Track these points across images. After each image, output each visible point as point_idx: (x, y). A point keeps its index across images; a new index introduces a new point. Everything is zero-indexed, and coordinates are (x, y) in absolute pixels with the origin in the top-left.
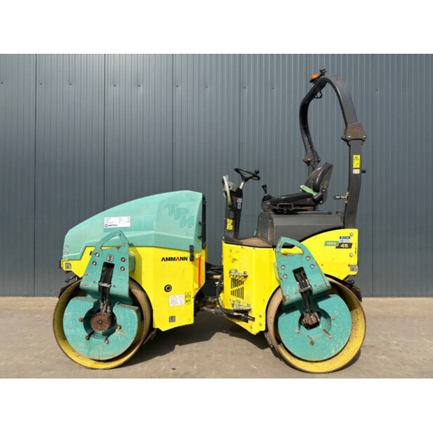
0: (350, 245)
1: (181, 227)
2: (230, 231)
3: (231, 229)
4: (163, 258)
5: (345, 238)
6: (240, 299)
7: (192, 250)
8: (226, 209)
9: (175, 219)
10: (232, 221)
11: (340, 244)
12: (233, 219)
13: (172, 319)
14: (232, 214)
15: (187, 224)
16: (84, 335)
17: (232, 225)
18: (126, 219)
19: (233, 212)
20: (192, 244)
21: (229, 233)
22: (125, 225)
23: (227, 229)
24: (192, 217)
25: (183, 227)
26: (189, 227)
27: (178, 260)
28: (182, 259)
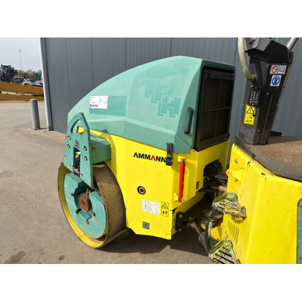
2: (249, 126)
3: (252, 123)
4: (136, 154)
7: (170, 149)
8: (247, 85)
9: (152, 102)
10: (253, 109)
12: (255, 106)
13: (146, 225)
14: (255, 96)
15: (168, 112)
16: (76, 208)
17: (253, 117)
18: (105, 98)
19: (256, 92)
20: (172, 141)
21: (248, 131)
22: (103, 106)
23: (245, 122)
24: (177, 101)
25: (162, 115)
26: (171, 116)
27: (153, 159)
28: (159, 159)
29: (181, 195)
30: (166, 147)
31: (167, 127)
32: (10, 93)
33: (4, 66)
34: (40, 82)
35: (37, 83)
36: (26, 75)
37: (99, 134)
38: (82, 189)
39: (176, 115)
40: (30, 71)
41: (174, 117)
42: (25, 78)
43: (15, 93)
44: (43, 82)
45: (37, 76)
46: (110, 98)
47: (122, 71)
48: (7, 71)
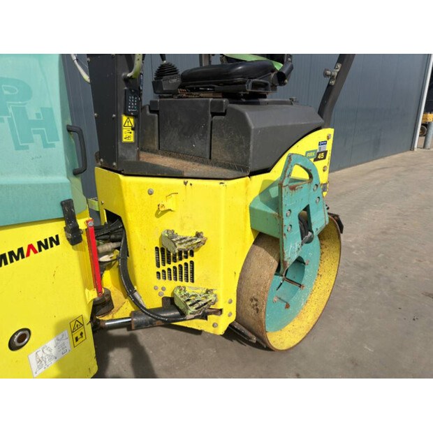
0: (325, 154)
1: (18, 148)
2: (129, 144)
3: (132, 140)
5: (322, 144)
6: (184, 283)
7: (69, 215)
10: (132, 120)
11: (318, 154)
12: (136, 116)
14: (134, 102)
15: (37, 137)
17: (132, 131)
19: (134, 97)
20: (68, 195)
21: (129, 151)
23: (124, 140)
24: (48, 112)
25: (27, 148)
26: (46, 146)
27: (31, 251)
28: (44, 245)
31: (46, 172)
39: (56, 143)
41: (53, 146)
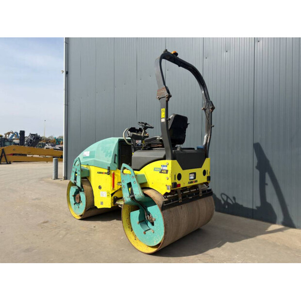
0: (167, 171)
4: (98, 172)
5: (164, 166)
7: (109, 169)
9: (103, 153)
11: (162, 170)
13: (102, 203)
15: (108, 155)
16: (74, 202)
18: (89, 152)
20: (109, 166)
22: (88, 155)
25: (106, 157)
26: (109, 157)
28: (106, 173)
29: (113, 187)
30: (107, 168)
32: (35, 156)
33: (32, 134)
34: (61, 146)
35: (57, 147)
36: (48, 141)
37: (85, 166)
38: (77, 192)
39: (111, 157)
40: (52, 137)
42: (47, 143)
43: (38, 156)
44: (64, 146)
45: (58, 141)
46: (90, 152)
47: (94, 143)
48: (34, 138)
